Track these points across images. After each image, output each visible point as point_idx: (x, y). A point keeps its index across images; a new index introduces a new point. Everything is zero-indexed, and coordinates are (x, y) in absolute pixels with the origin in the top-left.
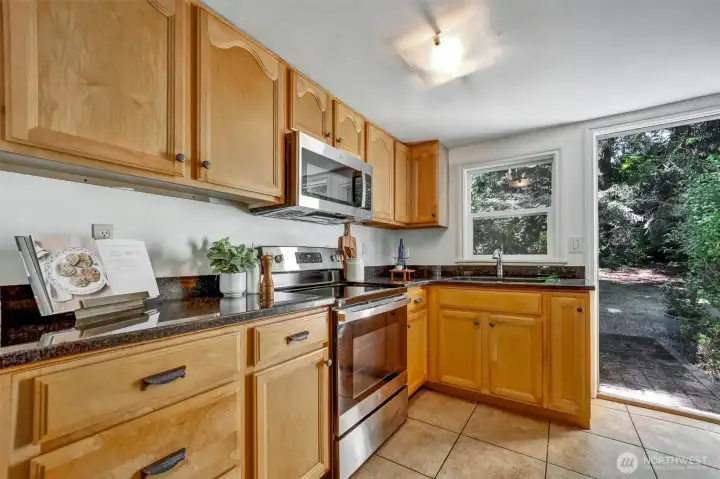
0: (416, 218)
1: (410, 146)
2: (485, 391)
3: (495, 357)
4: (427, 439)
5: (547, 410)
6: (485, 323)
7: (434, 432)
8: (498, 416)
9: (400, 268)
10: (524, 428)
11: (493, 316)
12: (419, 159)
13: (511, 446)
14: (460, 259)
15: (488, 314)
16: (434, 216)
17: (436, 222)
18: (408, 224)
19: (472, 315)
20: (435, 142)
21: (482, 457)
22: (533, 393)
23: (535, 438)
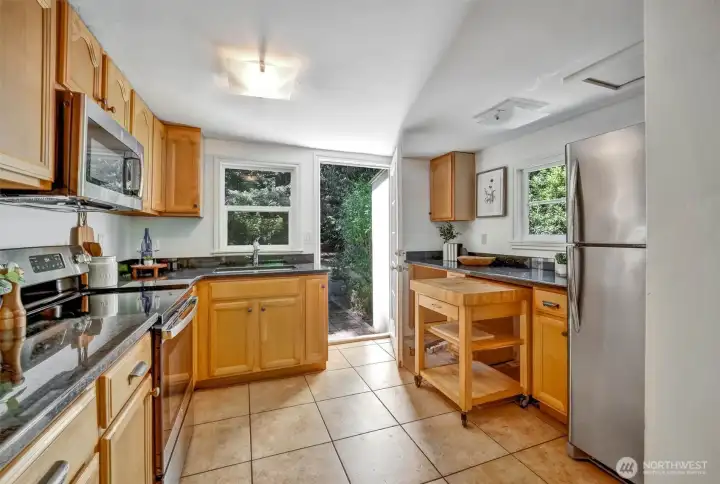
0: (173, 206)
1: (168, 126)
2: (257, 370)
3: (265, 337)
4: (223, 435)
5: (304, 366)
6: (256, 309)
7: (225, 425)
8: (271, 387)
9: (149, 264)
10: (290, 386)
11: (263, 301)
12: (176, 141)
13: (289, 403)
14: (216, 251)
15: (258, 300)
16: (195, 206)
17: (196, 213)
18: (160, 212)
19: (244, 303)
20: (196, 130)
21: (275, 422)
22: (294, 358)
23: (300, 390)
